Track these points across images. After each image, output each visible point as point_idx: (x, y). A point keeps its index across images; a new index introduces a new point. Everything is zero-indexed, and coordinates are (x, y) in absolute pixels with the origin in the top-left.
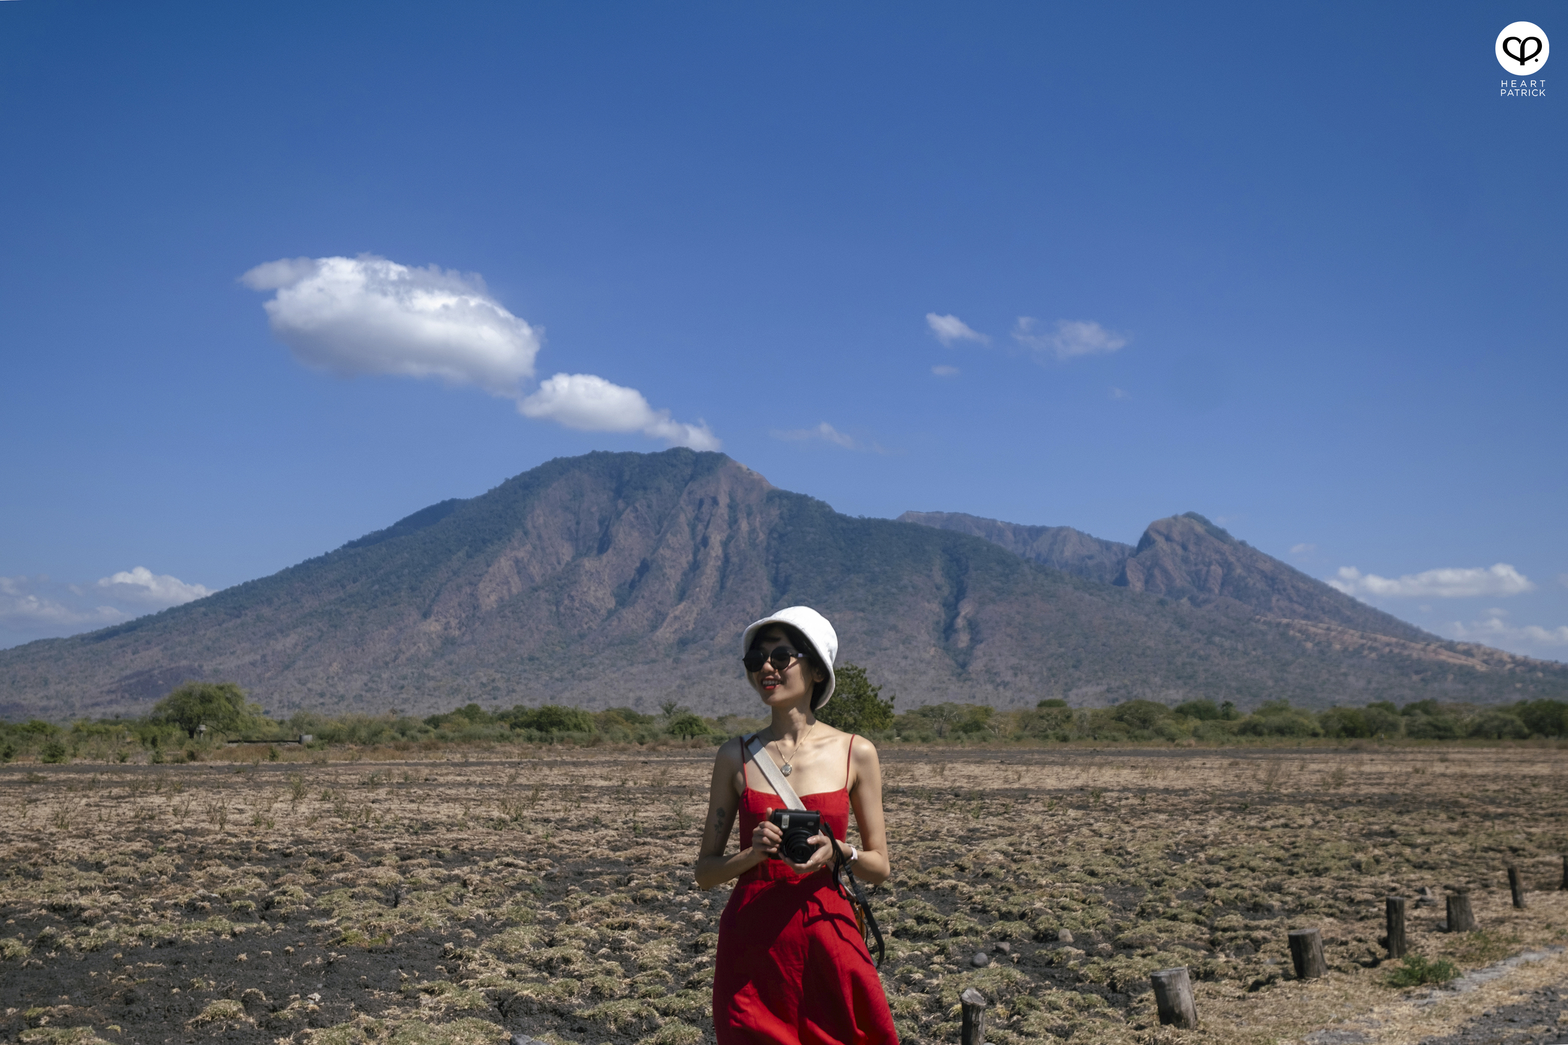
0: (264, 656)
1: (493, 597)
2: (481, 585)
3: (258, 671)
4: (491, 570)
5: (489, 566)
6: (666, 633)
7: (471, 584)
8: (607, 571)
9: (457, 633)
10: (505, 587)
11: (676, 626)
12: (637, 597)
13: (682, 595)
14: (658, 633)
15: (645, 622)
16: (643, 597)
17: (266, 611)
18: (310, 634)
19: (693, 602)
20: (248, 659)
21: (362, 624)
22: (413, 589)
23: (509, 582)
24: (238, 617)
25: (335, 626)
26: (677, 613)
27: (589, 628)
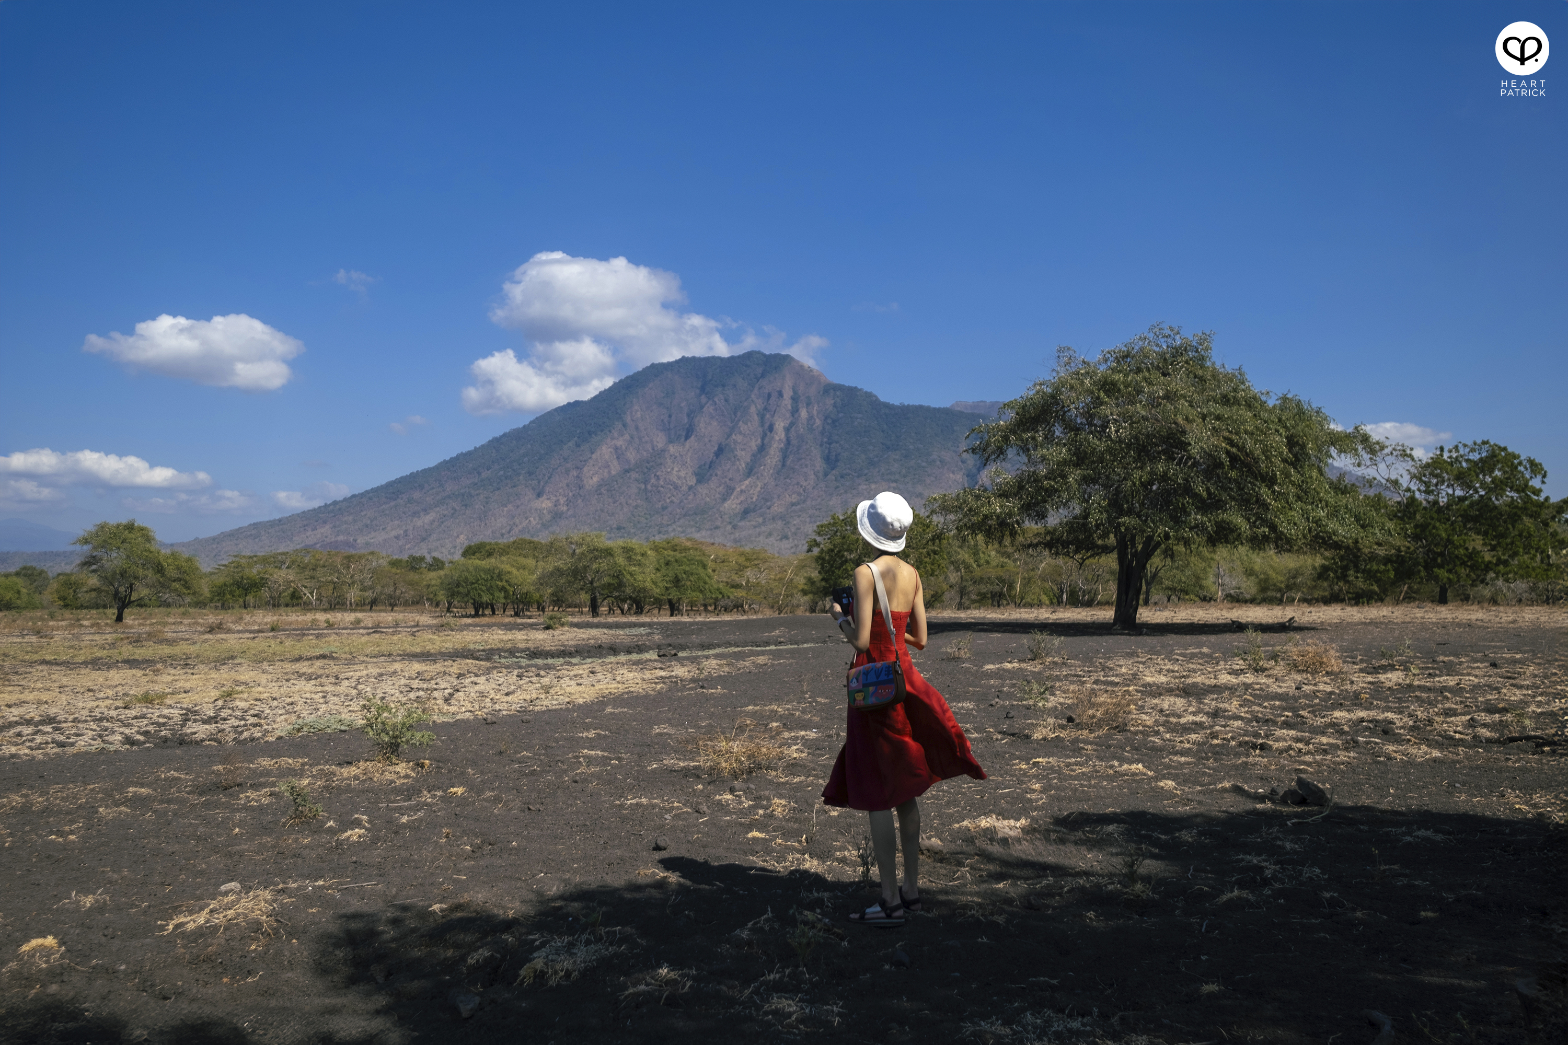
0: (406, 531)
1: (595, 479)
2: (585, 469)
3: (400, 543)
4: (594, 456)
5: (592, 453)
6: (732, 505)
7: (577, 468)
8: (690, 454)
9: (565, 508)
10: (606, 470)
11: (742, 498)
12: (711, 475)
13: (750, 471)
14: (726, 505)
15: (717, 496)
16: (716, 475)
17: (417, 495)
18: (446, 512)
19: (758, 478)
20: (394, 533)
21: (487, 503)
22: (530, 473)
23: (609, 466)
24: (395, 499)
25: (466, 506)
26: (743, 487)
27: (672, 502)
